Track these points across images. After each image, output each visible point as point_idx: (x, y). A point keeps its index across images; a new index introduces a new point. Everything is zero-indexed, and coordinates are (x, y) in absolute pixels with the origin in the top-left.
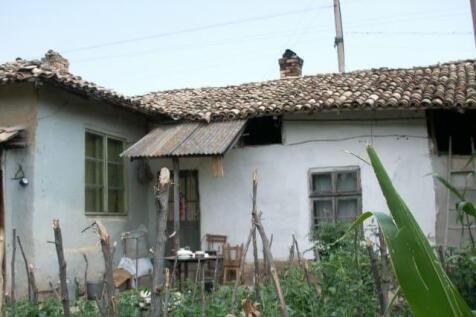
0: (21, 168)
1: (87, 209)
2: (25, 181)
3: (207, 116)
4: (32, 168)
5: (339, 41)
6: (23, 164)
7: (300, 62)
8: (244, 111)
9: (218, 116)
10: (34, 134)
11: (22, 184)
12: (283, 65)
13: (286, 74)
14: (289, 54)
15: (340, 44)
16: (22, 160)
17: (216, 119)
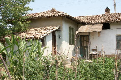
0: (59, 34)
1: (69, 44)
2: (61, 37)
3: (94, 23)
4: (62, 35)
5: (114, 5)
6: (60, 34)
7: (110, 10)
8: (102, 22)
9: (96, 23)
10: (62, 27)
11: (60, 38)
12: (106, 11)
13: (107, 13)
14: (107, 8)
15: (115, 5)
16: (59, 33)
17: (96, 24)
